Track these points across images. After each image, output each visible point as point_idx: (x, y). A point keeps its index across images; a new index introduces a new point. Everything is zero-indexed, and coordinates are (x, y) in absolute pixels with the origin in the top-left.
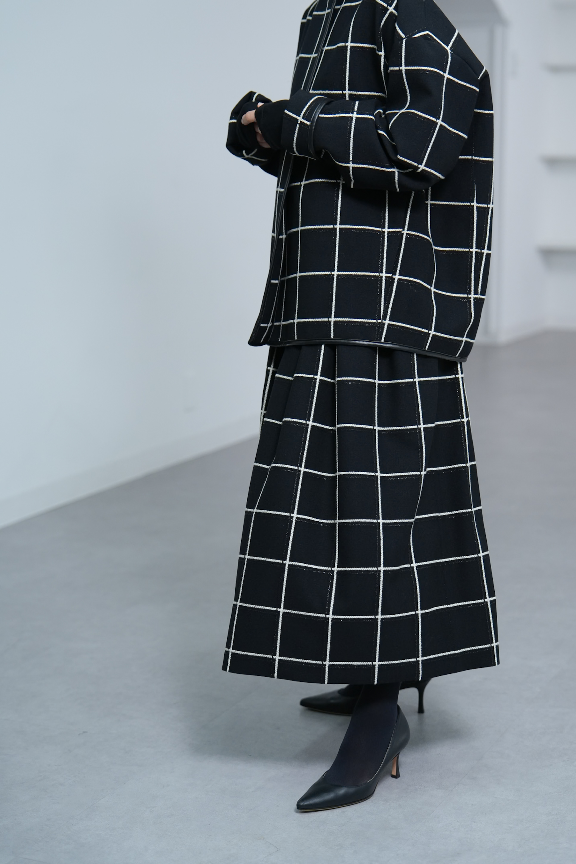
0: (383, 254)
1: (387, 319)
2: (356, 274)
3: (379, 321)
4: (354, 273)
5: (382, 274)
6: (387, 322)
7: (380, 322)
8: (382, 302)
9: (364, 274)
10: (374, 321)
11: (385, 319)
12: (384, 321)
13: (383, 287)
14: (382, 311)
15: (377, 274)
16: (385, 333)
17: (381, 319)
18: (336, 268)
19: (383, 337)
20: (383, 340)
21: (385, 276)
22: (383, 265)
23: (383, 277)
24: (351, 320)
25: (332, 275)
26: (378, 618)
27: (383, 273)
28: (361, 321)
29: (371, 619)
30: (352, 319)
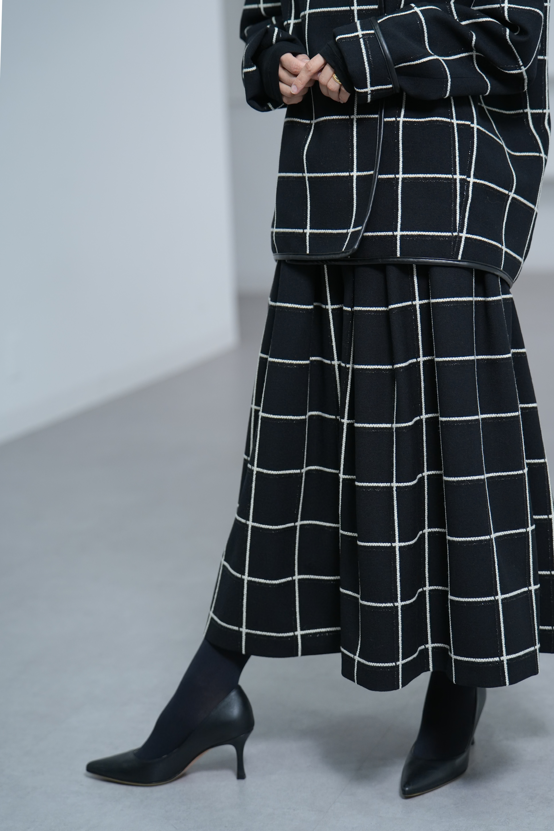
0: (455, 151)
1: (464, 231)
2: (424, 176)
3: (455, 234)
4: (423, 175)
5: (456, 176)
6: (464, 235)
7: (456, 236)
8: (457, 211)
9: (434, 176)
10: (449, 234)
11: (461, 231)
12: (461, 234)
13: (457, 192)
14: (458, 222)
15: (450, 176)
16: (462, 249)
17: (457, 232)
18: (401, 170)
19: (460, 254)
20: (460, 258)
21: (459, 178)
22: (456, 165)
23: (457, 179)
24: (421, 234)
25: (397, 178)
26: (498, 599)
27: (457, 174)
28: (434, 234)
29: (490, 601)
30: (422, 232)
